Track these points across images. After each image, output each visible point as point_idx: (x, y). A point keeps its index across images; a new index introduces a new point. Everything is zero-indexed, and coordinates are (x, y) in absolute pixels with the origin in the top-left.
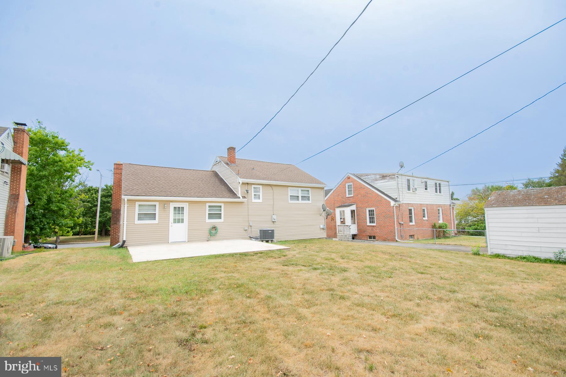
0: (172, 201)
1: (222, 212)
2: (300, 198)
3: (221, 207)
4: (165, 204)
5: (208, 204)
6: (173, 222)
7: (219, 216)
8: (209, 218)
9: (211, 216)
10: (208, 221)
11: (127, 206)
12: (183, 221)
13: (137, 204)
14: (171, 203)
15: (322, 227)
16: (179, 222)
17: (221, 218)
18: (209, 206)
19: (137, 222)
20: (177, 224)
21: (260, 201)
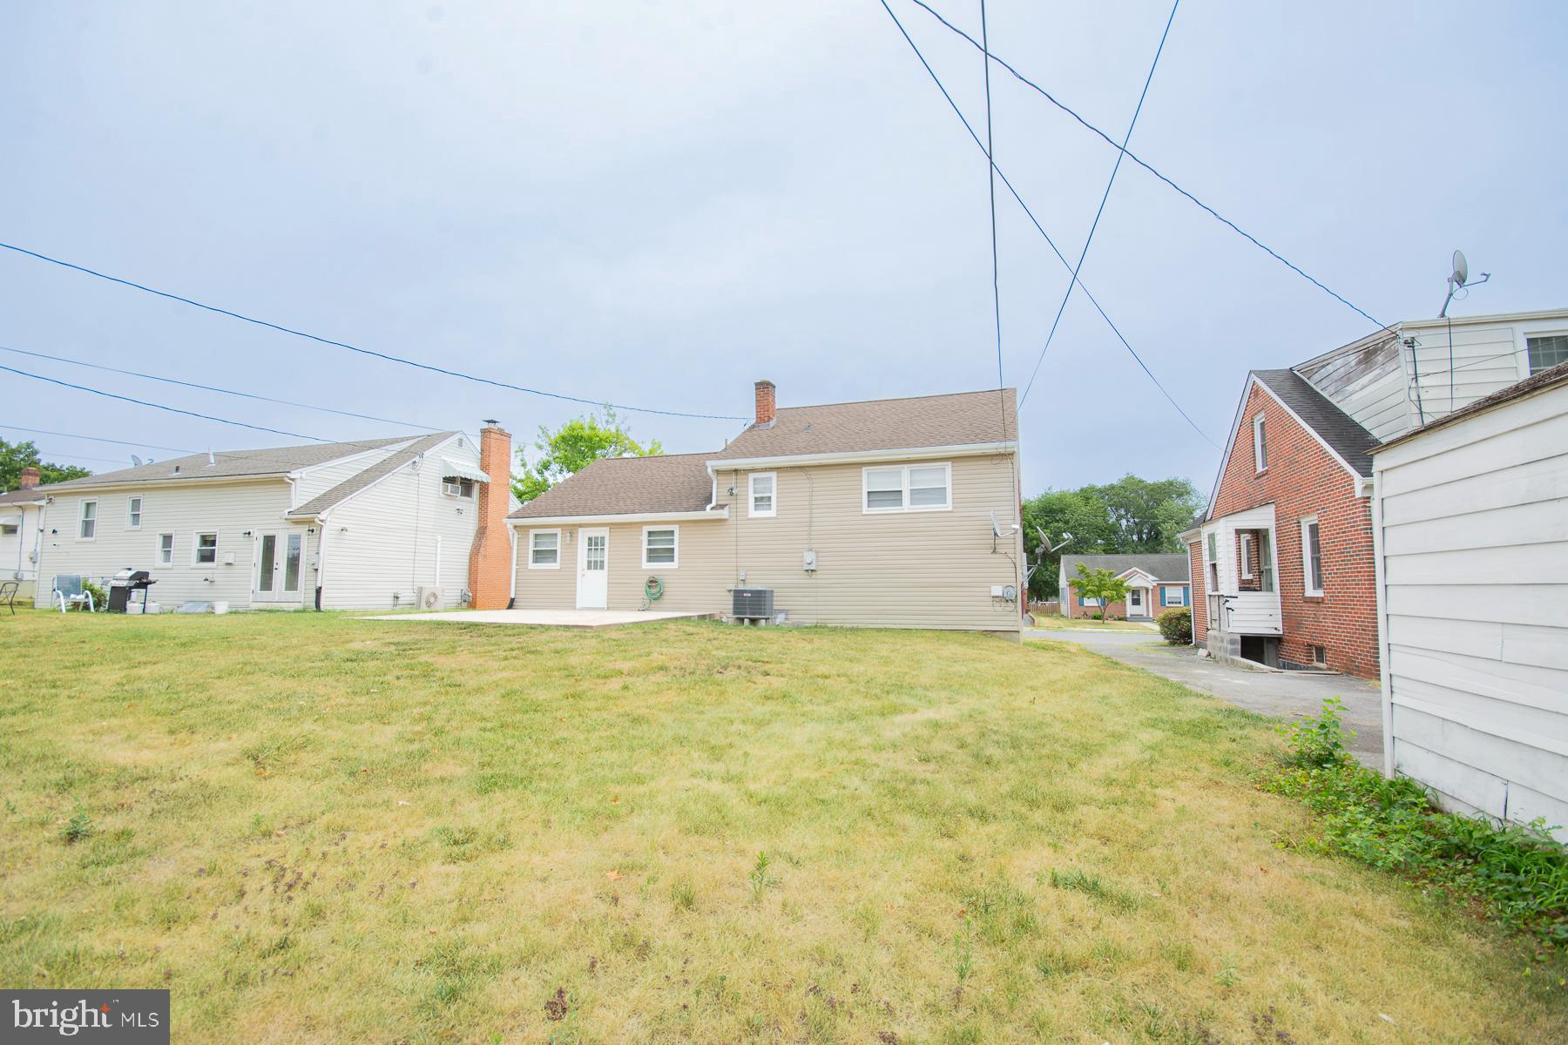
0: (581, 526)
1: (676, 546)
2: (906, 496)
3: (672, 533)
4: (572, 530)
5: (646, 529)
6: (586, 566)
7: (668, 555)
8: (650, 559)
9: (654, 555)
10: (646, 565)
11: (518, 538)
12: (602, 567)
13: (532, 532)
14: (580, 530)
15: (997, 590)
16: (596, 568)
17: (673, 561)
18: (650, 533)
19: (532, 566)
20: (593, 572)
21: (772, 513)
